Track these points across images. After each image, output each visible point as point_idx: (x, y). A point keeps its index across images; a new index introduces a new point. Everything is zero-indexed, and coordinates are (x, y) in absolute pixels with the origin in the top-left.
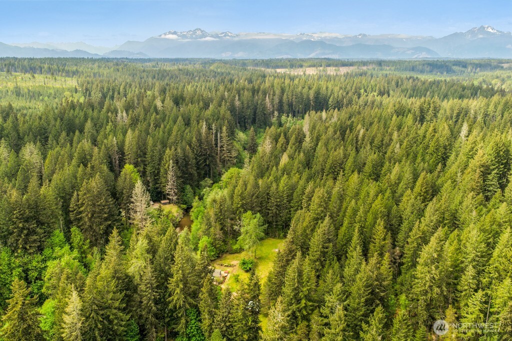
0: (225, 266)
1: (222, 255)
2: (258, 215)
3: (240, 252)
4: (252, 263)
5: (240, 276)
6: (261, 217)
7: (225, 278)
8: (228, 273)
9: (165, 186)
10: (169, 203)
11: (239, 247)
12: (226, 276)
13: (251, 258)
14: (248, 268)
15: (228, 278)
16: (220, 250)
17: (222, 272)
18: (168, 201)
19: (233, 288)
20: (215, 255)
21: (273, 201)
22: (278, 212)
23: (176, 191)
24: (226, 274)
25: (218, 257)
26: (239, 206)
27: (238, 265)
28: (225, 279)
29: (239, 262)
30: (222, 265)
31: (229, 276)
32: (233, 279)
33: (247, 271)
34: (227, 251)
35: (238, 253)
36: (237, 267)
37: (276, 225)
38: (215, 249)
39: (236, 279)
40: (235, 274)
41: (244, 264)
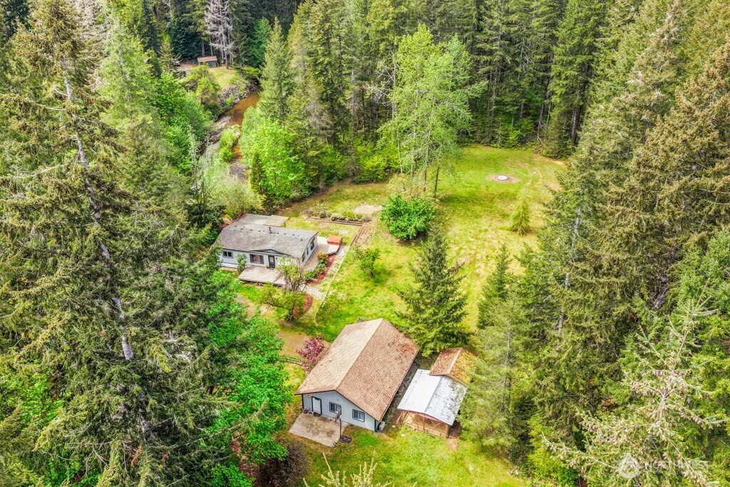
0: (335, 219)
1: (328, 185)
2: (455, 43)
3: (385, 180)
4: (424, 213)
5: (382, 255)
6: (465, 54)
7: (326, 261)
8: (341, 244)
9: (202, 16)
10: (218, 63)
11: (384, 164)
12: (334, 254)
13: (422, 196)
14: (411, 231)
15: (339, 260)
16: (321, 169)
17: (321, 241)
18: (214, 58)
19: (351, 302)
20: (301, 182)
21: (496, 23)
22: (508, 59)
23: (230, 28)
24: (333, 248)
25: (314, 191)
26: (386, 23)
27: (376, 220)
28: (328, 265)
29: (380, 208)
30: (323, 216)
31: (343, 253)
32: (355, 270)
33: (406, 241)
34: (346, 176)
35: (377, 181)
36: (372, 225)
37: (497, 103)
38: (301, 165)
39: (364, 267)
40: (364, 248)
41: (396, 214)
